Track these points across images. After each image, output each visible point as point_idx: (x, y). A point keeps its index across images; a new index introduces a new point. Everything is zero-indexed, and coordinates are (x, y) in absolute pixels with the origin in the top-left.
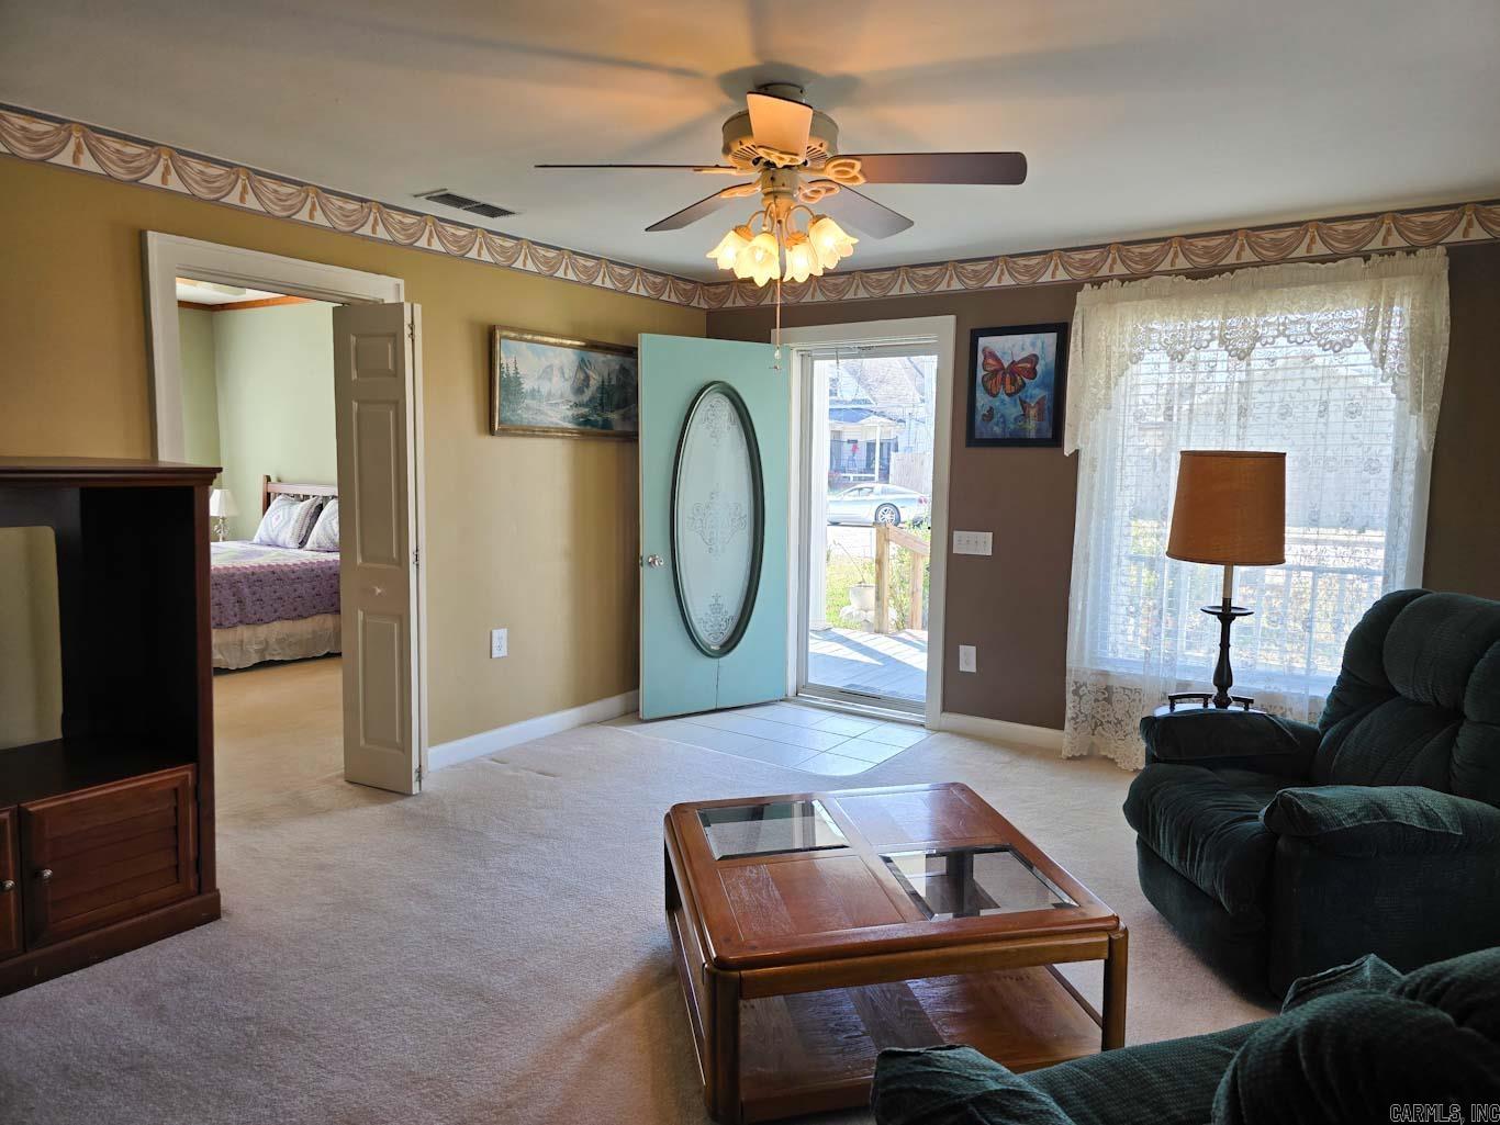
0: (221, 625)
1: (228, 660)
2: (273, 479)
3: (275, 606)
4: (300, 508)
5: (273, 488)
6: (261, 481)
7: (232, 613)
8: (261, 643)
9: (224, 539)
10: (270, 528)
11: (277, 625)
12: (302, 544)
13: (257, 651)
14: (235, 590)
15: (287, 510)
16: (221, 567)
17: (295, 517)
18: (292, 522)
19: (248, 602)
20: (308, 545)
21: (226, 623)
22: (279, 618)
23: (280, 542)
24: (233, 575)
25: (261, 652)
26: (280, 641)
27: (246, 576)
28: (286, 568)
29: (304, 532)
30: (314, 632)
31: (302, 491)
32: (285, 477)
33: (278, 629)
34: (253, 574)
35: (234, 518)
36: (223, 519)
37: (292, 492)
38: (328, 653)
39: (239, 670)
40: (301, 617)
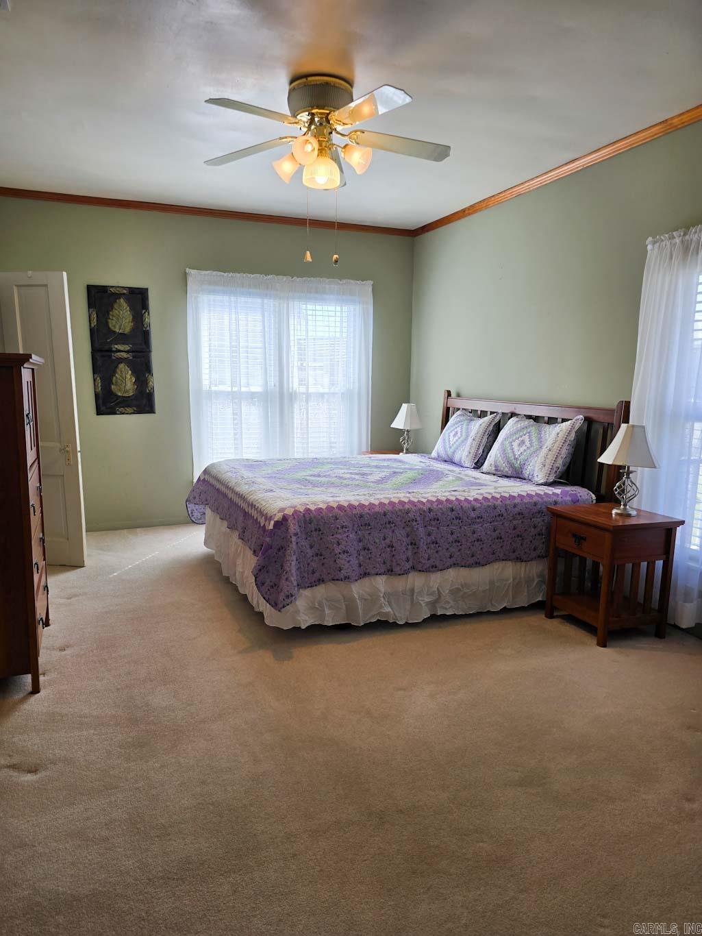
0: (392, 571)
1: (397, 615)
2: (453, 395)
3: (452, 550)
4: (479, 426)
5: (454, 403)
6: (442, 395)
7: (404, 558)
8: (432, 594)
9: (408, 452)
10: (448, 447)
11: (451, 574)
12: (478, 465)
13: (428, 603)
14: (408, 529)
15: (464, 426)
16: (396, 501)
17: (472, 434)
18: (470, 440)
19: (423, 546)
20: (486, 467)
21: (397, 569)
22: (455, 565)
23: (456, 459)
24: (408, 512)
25: (433, 604)
26: (454, 592)
27: (422, 513)
28: (466, 505)
29: (481, 451)
30: (492, 583)
31: (480, 406)
32: (464, 392)
33: (453, 577)
34: (430, 510)
35: (417, 431)
36: (408, 431)
37: (470, 407)
38: (505, 608)
39: (408, 625)
40: (478, 564)
